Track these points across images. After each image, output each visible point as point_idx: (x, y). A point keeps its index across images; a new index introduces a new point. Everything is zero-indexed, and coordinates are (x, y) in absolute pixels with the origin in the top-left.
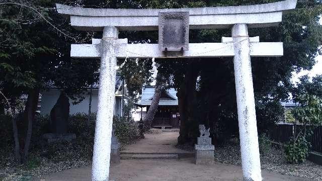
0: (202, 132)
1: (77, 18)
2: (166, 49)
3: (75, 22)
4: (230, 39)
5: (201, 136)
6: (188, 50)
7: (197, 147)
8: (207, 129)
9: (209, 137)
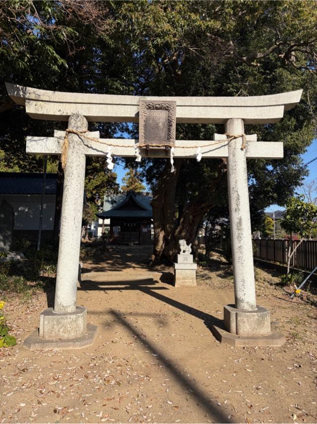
1: (34, 103)
2: (147, 146)
3: (32, 108)
7: (177, 266)
8: (188, 244)
9: (191, 253)
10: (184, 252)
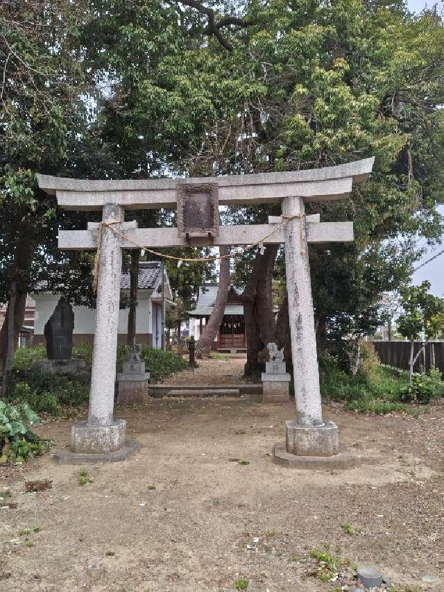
0: (272, 354)
1: (65, 194)
2: (187, 234)
3: (64, 200)
4: (278, 219)
5: (271, 360)
6: (218, 236)
7: (264, 377)
8: (279, 349)
9: (283, 361)
10: (274, 358)
